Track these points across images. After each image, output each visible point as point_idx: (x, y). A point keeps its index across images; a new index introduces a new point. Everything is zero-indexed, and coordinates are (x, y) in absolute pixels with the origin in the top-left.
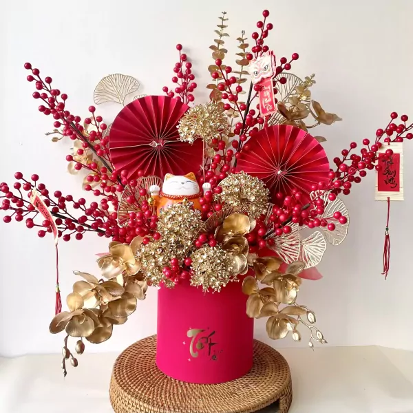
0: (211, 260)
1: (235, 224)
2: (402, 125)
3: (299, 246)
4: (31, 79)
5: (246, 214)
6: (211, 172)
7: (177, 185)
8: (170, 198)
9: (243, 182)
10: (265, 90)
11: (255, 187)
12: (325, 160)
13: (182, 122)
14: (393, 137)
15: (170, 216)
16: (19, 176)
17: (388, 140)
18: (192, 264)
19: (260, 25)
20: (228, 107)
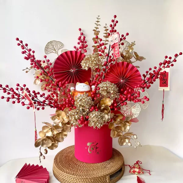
0: (96, 116)
1: (105, 102)
2: (169, 61)
3: (130, 109)
4: (19, 45)
5: (109, 98)
6: (95, 81)
7: (81, 87)
8: (79, 92)
9: (108, 85)
10: (116, 48)
11: (113, 87)
12: (140, 76)
13: (83, 61)
14: (166, 66)
15: (80, 99)
16: (18, 85)
17: (164, 67)
18: (89, 118)
19: (113, 21)
20: (101, 55)
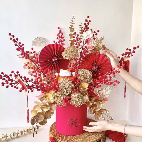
0: (78, 97)
1: (83, 86)
2: (129, 52)
3: (102, 91)
4: (11, 39)
6: (72, 68)
7: (64, 73)
8: (62, 77)
9: (85, 72)
10: (89, 42)
13: (63, 53)
14: (127, 56)
16: (13, 72)
17: (126, 57)
18: (71, 98)
20: (77, 47)
